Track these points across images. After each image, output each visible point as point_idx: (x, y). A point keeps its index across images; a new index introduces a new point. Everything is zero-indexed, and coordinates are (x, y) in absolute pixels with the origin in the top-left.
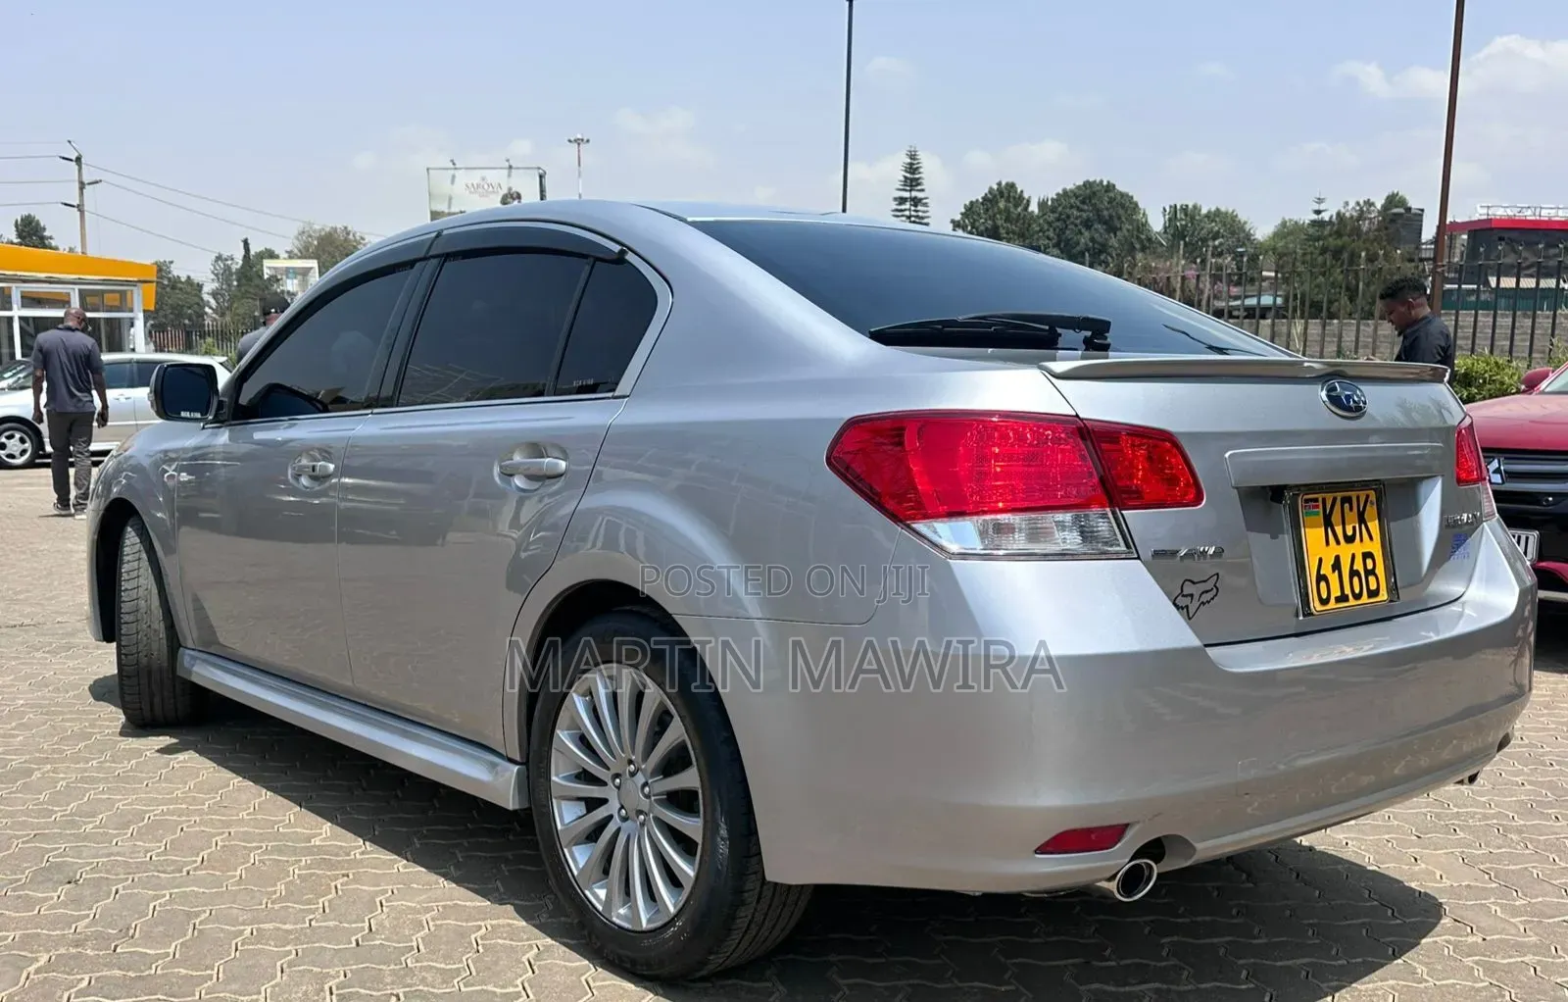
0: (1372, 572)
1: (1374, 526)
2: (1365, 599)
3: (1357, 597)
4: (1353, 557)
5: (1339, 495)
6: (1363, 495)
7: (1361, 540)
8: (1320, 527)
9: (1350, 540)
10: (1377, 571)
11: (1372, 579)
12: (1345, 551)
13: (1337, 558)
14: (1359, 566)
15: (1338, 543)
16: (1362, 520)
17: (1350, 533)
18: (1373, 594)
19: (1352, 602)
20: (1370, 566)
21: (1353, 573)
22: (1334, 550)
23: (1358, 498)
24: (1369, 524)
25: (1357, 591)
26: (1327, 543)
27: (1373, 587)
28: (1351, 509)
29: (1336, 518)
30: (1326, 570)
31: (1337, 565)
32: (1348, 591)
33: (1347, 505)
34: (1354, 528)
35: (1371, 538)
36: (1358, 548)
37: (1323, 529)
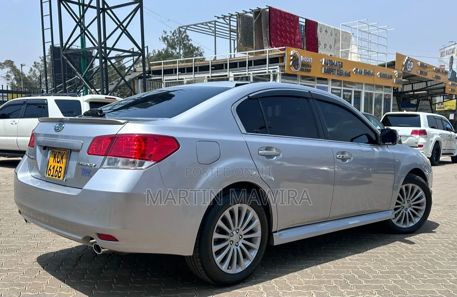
0: (60, 172)
1: (64, 160)
2: (57, 178)
3: (56, 177)
4: (58, 167)
5: (58, 151)
6: (63, 152)
7: (61, 163)
8: (53, 157)
9: (58, 162)
10: (62, 172)
11: (60, 173)
12: (57, 165)
13: (54, 166)
14: (58, 169)
15: (56, 162)
16: (62, 158)
17: (58, 161)
18: (59, 177)
19: (54, 177)
20: (60, 170)
21: (57, 171)
22: (54, 164)
23: (62, 152)
24: (63, 160)
25: (56, 175)
26: (53, 162)
27: (59, 175)
28: (60, 155)
29: (56, 156)
30: (51, 168)
31: (54, 168)
32: (54, 175)
33: (59, 154)
34: (60, 160)
35: (63, 163)
36: (59, 165)
37: (53, 158)
